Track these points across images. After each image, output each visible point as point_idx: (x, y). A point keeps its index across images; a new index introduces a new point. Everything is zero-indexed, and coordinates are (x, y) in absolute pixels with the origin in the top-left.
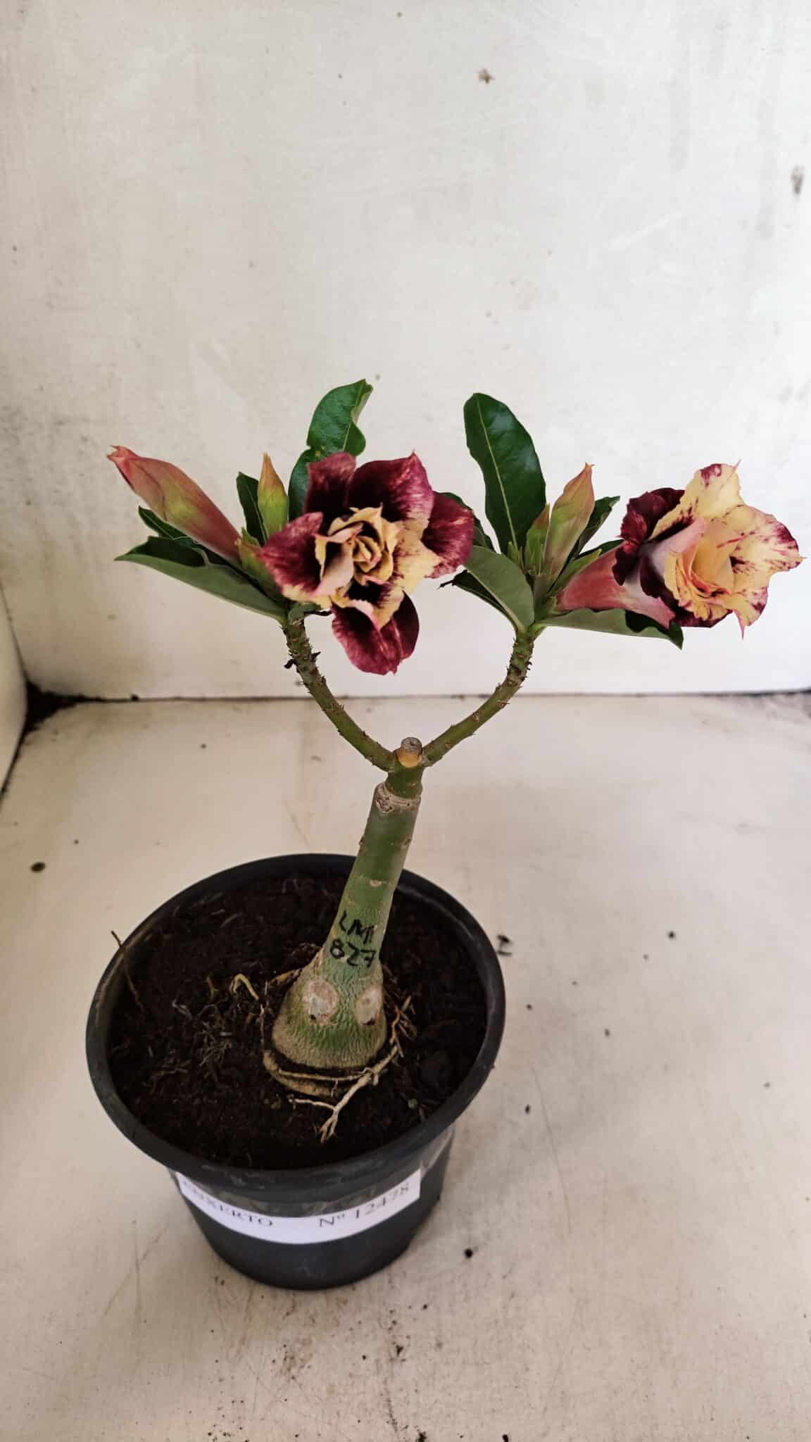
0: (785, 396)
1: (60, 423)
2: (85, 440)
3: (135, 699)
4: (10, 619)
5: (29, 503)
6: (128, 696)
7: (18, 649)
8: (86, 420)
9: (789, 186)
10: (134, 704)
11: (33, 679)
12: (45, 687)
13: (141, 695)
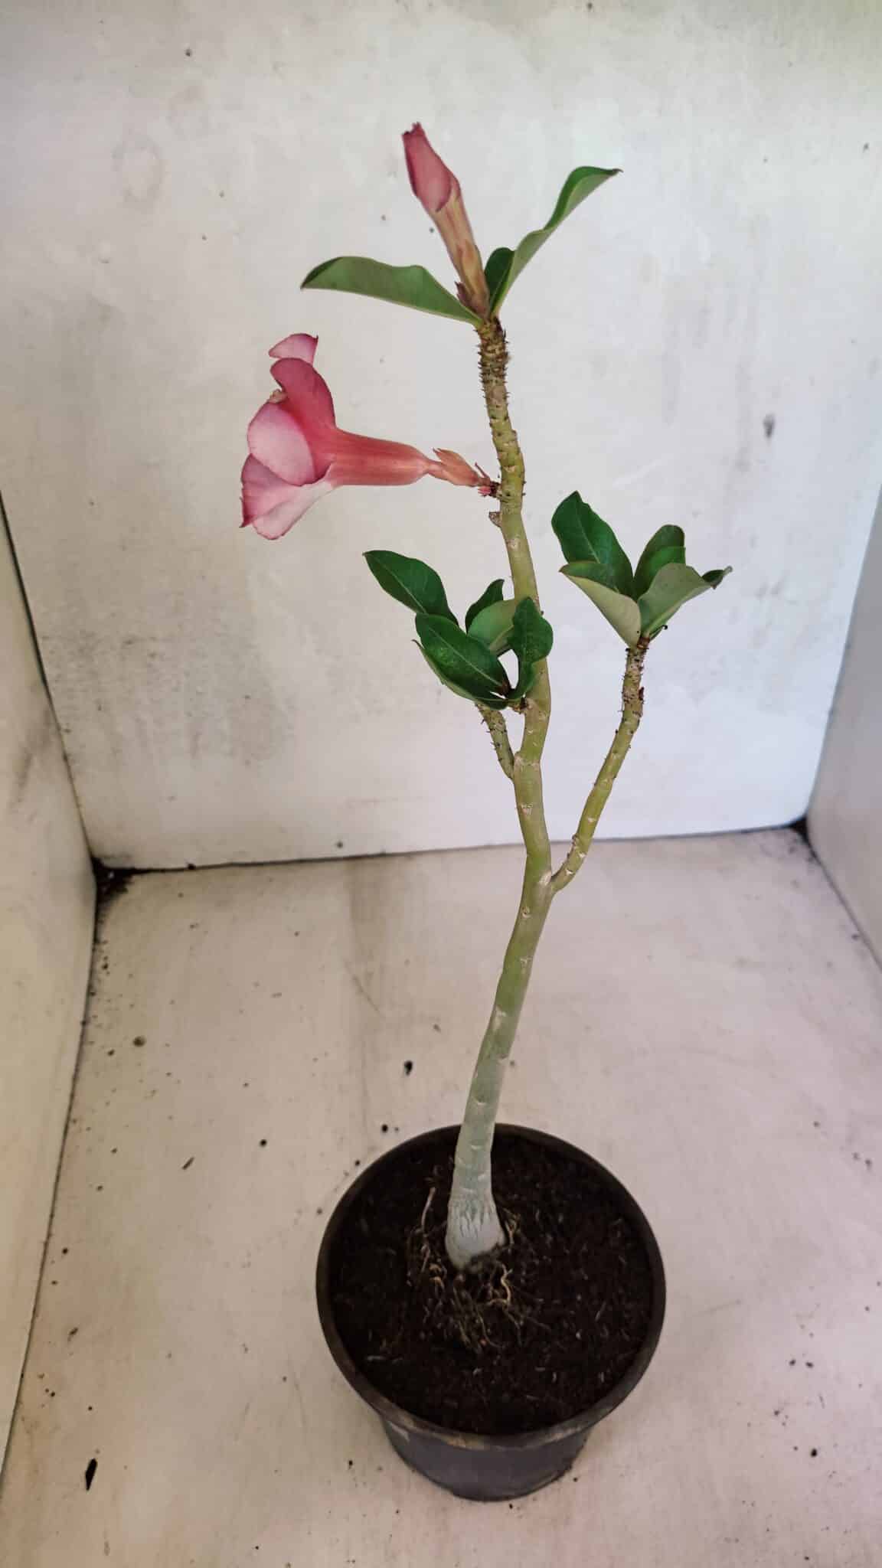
0: (760, 594)
1: (129, 642)
2: (153, 655)
3: (191, 868)
4: (78, 806)
5: (100, 709)
6: (184, 865)
7: (84, 829)
8: (154, 639)
9: (762, 430)
10: (193, 875)
11: (97, 853)
12: (108, 863)
13: (197, 864)
